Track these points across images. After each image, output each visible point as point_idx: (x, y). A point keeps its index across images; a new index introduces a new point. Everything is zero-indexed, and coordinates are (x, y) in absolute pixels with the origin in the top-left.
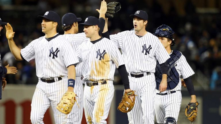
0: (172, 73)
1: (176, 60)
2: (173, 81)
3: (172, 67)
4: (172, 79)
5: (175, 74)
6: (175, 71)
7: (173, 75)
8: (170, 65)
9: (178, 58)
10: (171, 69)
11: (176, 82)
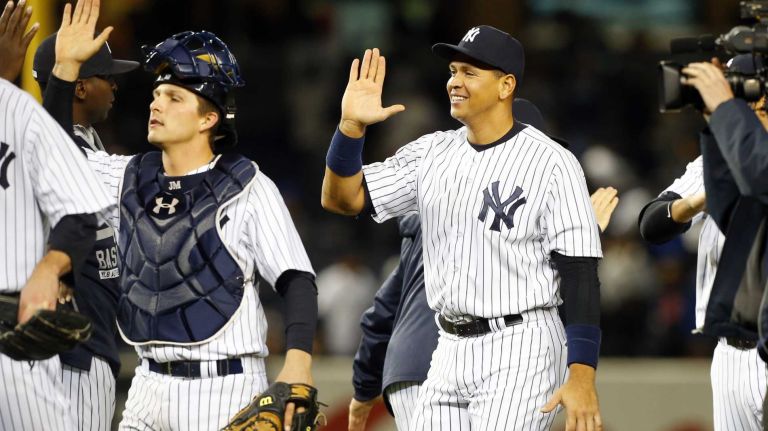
0: (201, 261)
1: (224, 196)
2: (207, 301)
3: (202, 228)
4: (199, 288)
5: (218, 264)
6: (217, 252)
7: (207, 271)
8: (195, 222)
9: (236, 186)
10: (200, 244)
11: (220, 306)
